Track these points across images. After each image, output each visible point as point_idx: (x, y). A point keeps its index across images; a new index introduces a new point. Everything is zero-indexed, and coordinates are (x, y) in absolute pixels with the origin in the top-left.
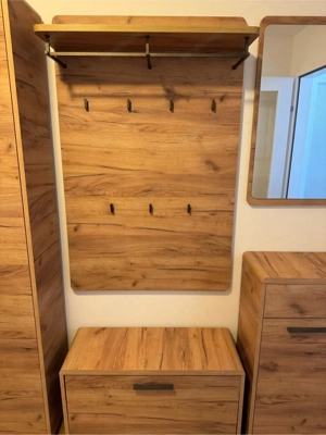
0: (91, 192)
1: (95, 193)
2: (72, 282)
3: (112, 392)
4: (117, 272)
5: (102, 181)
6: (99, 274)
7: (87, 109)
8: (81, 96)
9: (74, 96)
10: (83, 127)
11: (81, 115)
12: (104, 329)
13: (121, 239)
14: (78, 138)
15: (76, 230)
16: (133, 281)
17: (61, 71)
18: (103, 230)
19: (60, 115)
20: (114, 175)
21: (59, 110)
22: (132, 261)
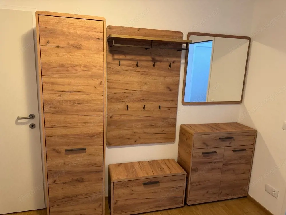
0: (118, 101)
1: (121, 101)
2: (107, 142)
3: (133, 188)
4: (128, 137)
5: (124, 96)
6: (120, 138)
7: (120, 65)
8: (117, 59)
9: (114, 59)
10: (118, 72)
11: (117, 67)
12: (121, 164)
13: (130, 121)
14: (115, 77)
15: (111, 117)
16: (135, 140)
17: (109, 48)
18: (123, 118)
19: (107, 67)
20: (129, 93)
21: (107, 65)
22: (135, 131)
